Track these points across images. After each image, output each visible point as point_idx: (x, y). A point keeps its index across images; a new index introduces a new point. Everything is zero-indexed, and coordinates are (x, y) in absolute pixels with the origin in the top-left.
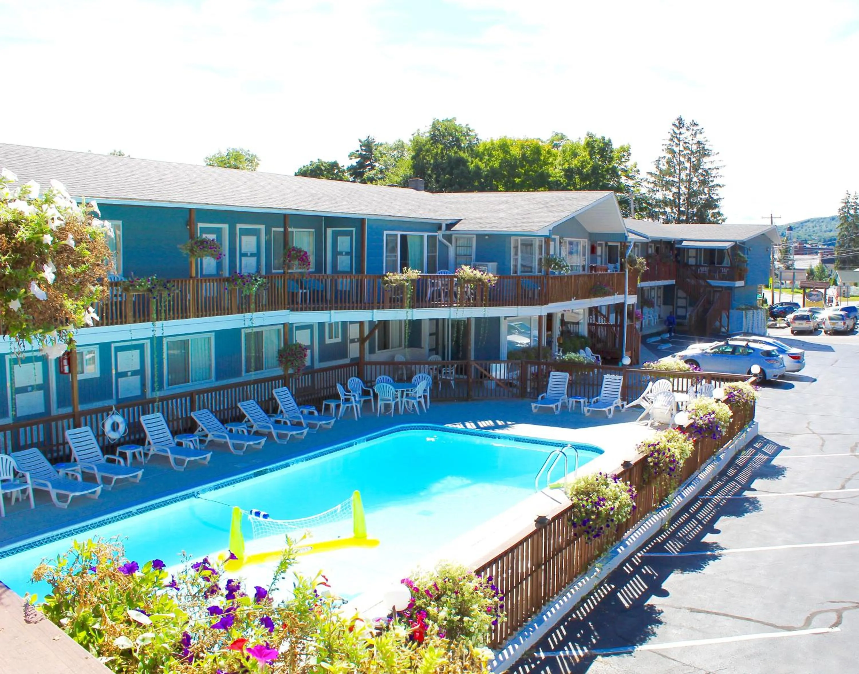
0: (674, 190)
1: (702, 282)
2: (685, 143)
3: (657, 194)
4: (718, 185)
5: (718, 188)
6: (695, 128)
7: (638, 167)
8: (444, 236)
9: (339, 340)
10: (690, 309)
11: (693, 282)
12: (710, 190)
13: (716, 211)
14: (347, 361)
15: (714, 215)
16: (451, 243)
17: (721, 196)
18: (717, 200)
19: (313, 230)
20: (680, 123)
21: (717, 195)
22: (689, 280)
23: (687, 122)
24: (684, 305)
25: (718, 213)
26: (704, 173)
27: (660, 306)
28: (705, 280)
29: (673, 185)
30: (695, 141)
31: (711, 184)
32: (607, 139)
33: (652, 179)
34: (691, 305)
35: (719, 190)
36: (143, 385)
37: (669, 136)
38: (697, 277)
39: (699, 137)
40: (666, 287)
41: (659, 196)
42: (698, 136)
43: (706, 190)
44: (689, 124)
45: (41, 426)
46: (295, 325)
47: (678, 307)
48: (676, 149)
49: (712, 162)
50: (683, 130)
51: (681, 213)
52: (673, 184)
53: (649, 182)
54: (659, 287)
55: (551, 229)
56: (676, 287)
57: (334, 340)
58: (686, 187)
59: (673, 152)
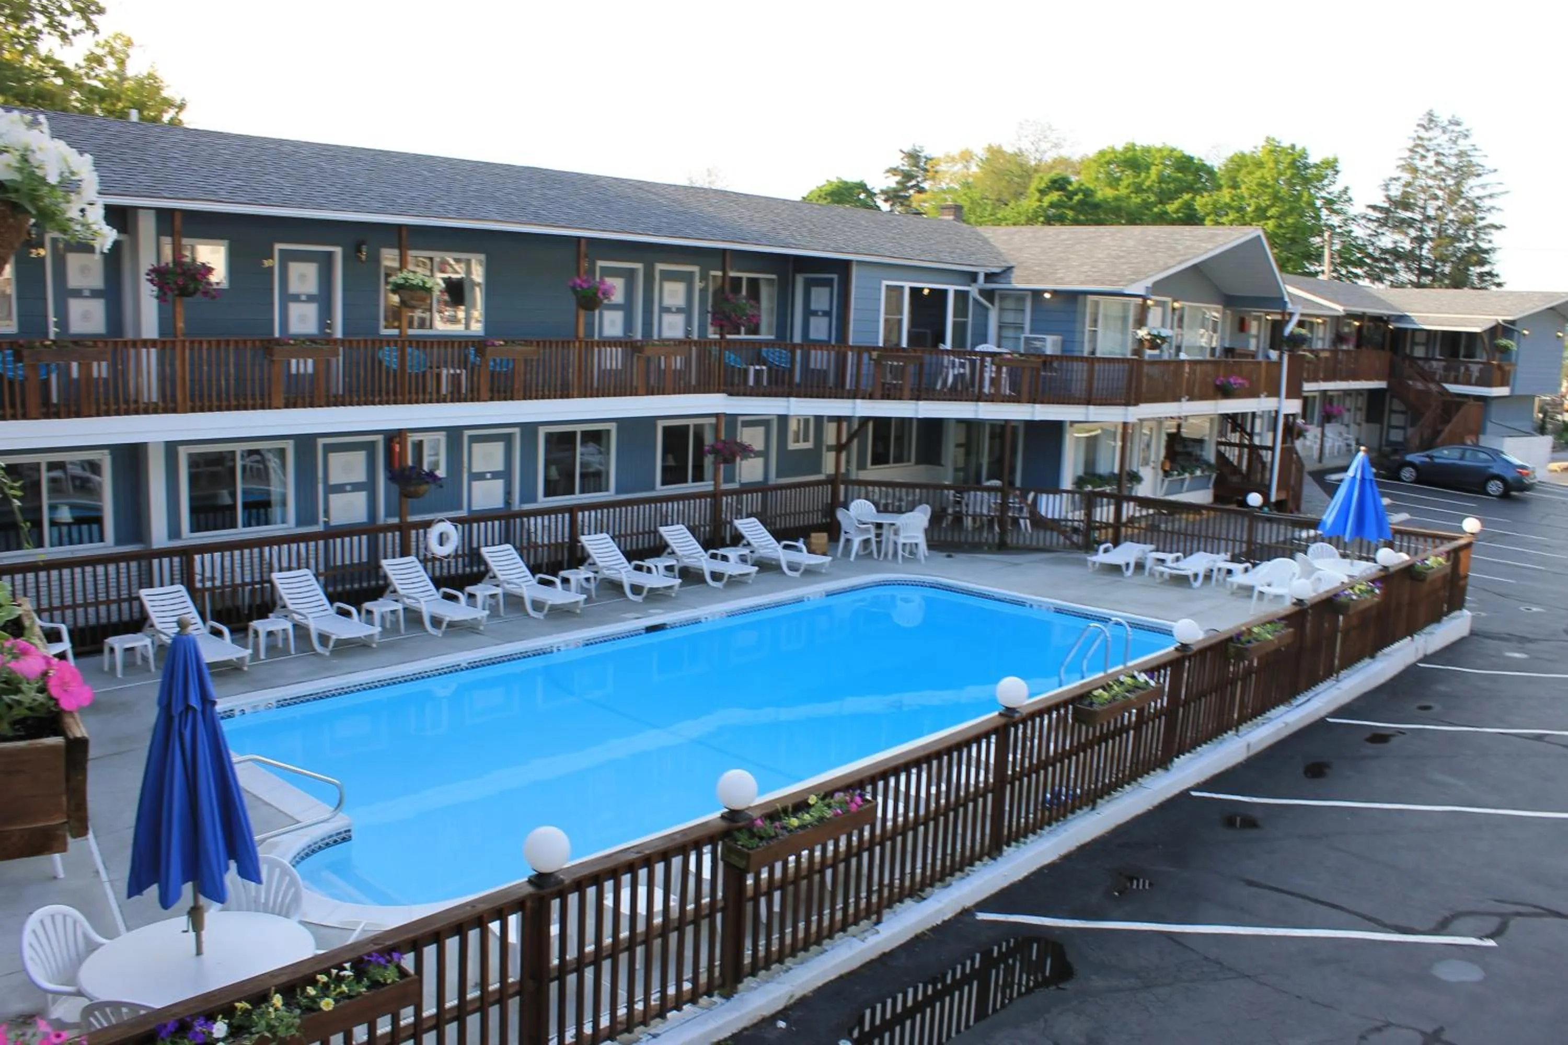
0: (1413, 233)
1: (1433, 387)
2: (1438, 154)
3: (1383, 238)
4: (1493, 226)
5: (1493, 231)
6: (1457, 128)
7: (1350, 193)
8: (982, 292)
9: (809, 445)
10: (1410, 431)
11: (1420, 386)
12: (1476, 235)
13: (1486, 269)
14: (822, 477)
15: (1481, 275)
16: (992, 302)
17: (1495, 245)
18: (1486, 252)
19: (774, 276)
20: (1431, 121)
21: (1490, 242)
22: (1410, 382)
23: (1443, 118)
24: (1401, 423)
25: (1490, 274)
26: (1468, 206)
27: (1359, 424)
28: (1438, 383)
29: (1410, 226)
30: (1455, 151)
31: (1481, 223)
32: (1298, 148)
33: (1377, 215)
34: (1412, 425)
35: (1495, 235)
36: (508, 493)
37: (1411, 144)
38: (1427, 377)
39: (1463, 144)
40: (1372, 392)
41: (1387, 240)
42: (1461, 141)
43: (1470, 234)
44: (1446, 123)
45: (364, 538)
46: (741, 419)
47: (1390, 427)
48: (1421, 165)
49: (1483, 187)
50: (1437, 132)
51: (1423, 272)
52: (1410, 223)
53: (1370, 220)
54: (1359, 392)
55: (1150, 285)
56: (1388, 395)
57: (802, 445)
58: (1433, 229)
59: (1414, 170)
